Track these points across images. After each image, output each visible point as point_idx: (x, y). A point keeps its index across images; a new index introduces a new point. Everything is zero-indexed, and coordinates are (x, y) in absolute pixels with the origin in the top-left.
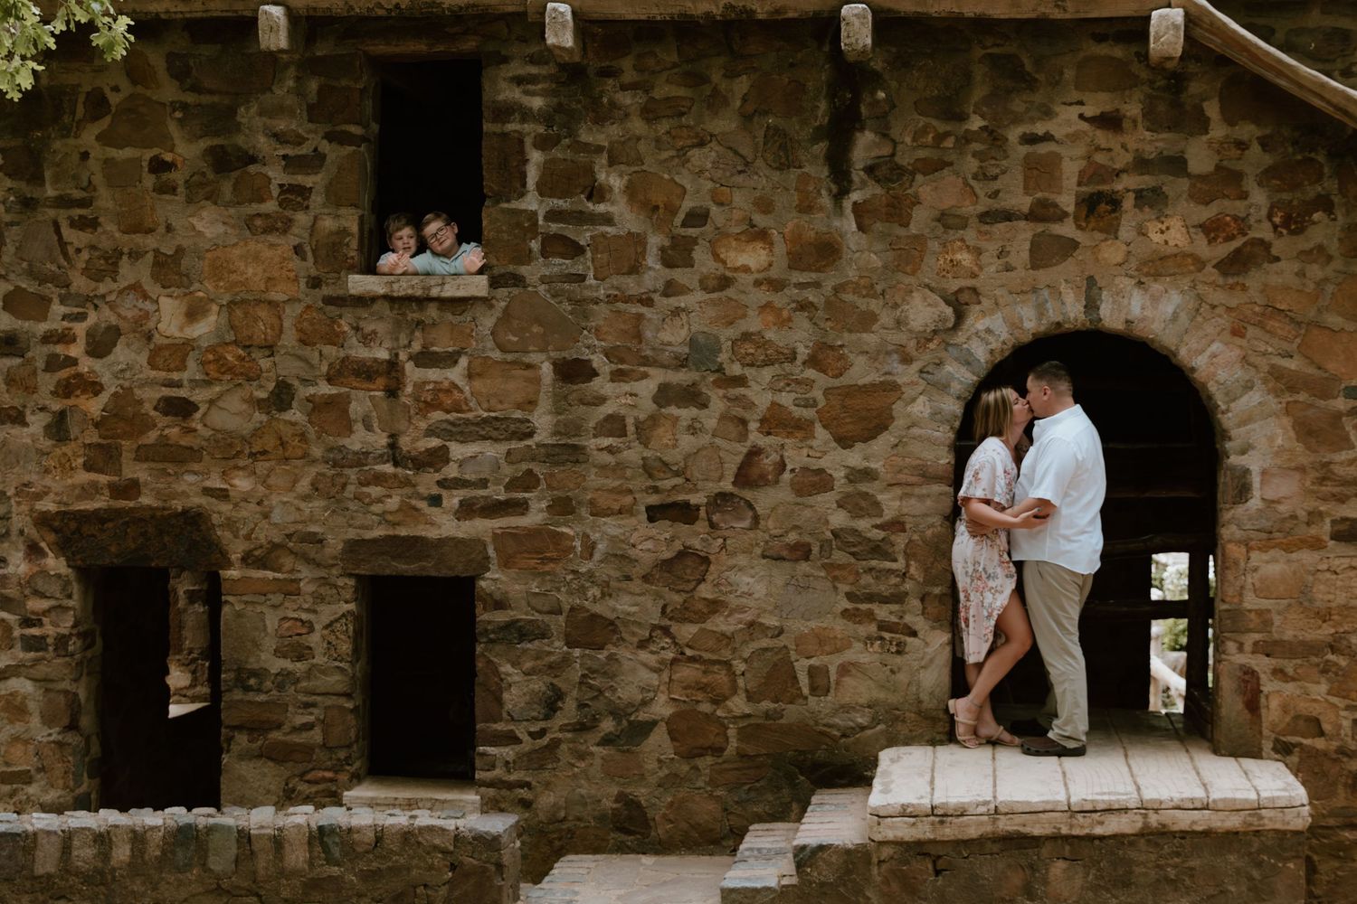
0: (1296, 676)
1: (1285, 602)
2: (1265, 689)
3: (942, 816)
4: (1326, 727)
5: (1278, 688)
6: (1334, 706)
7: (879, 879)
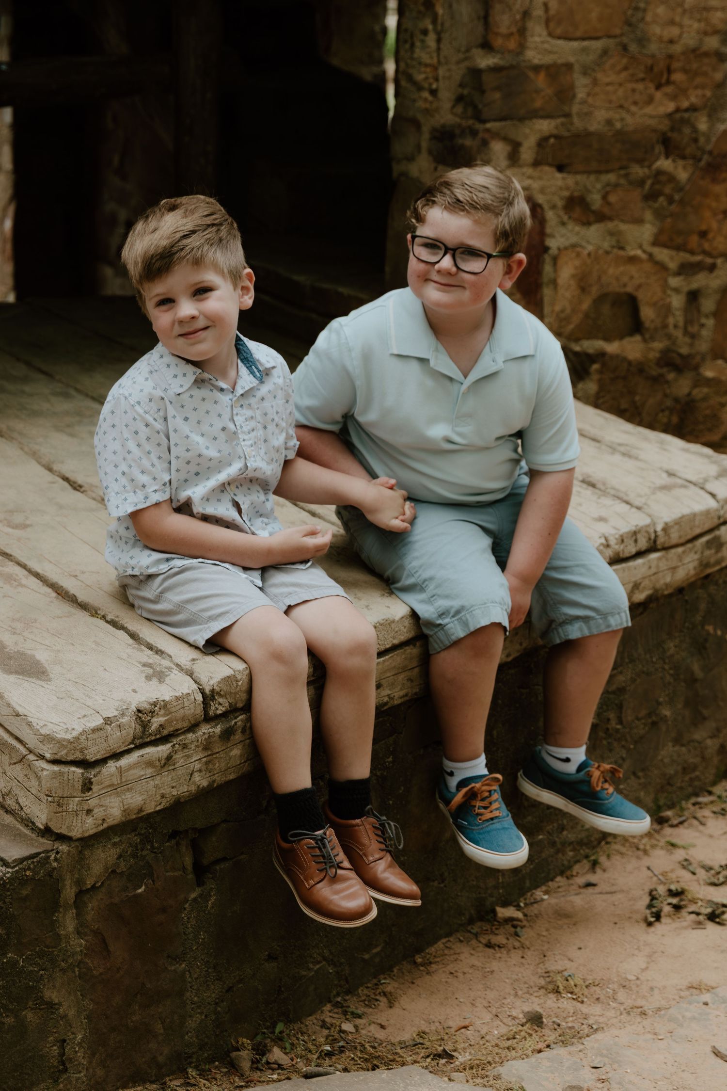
0: (606, 210)
1: (597, 45)
2: (553, 244)
3: (225, 715)
4: (647, 313)
5: (574, 240)
6: (662, 267)
7: (78, 944)
